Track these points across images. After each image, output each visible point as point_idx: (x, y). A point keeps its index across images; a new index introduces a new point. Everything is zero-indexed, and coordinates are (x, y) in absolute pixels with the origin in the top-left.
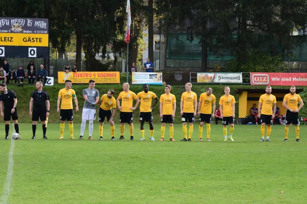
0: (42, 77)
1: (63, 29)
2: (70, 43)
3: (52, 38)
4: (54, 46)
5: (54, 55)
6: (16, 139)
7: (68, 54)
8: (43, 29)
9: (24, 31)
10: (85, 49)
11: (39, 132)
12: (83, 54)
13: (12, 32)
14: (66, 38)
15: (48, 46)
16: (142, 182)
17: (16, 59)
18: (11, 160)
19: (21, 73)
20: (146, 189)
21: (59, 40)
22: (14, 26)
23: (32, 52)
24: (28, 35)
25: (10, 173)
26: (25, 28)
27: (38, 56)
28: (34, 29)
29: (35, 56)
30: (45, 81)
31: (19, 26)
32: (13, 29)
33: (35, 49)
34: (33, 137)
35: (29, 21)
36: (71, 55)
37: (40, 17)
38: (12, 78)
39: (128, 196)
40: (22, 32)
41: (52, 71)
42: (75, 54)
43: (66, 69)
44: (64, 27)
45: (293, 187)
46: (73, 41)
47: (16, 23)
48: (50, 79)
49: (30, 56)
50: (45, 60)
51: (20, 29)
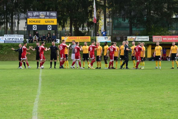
0: (54, 40)
1: (63, 16)
2: (67, 23)
3: (59, 21)
4: (60, 25)
5: (60, 29)
6: (43, 68)
7: (66, 28)
8: (55, 17)
9: (46, 18)
10: (74, 25)
11: (53, 65)
12: (73, 28)
13: (40, 18)
14: (65, 21)
15: (56, 24)
16: (102, 88)
17: (42, 31)
18: (40, 79)
19: (44, 37)
20: (104, 92)
21: (62, 21)
22: (41, 15)
23: (49, 28)
24: (47, 19)
25: (40, 84)
26: (46, 16)
27: (52, 29)
28: (50, 17)
29: (51, 29)
30: (56, 41)
31: (43, 15)
32: (40, 17)
33: (51, 26)
34: (51, 68)
35: (48, 13)
36: (68, 29)
37: (53, 11)
38: (40, 40)
39: (95, 95)
40: (44, 18)
41: (58, 36)
42: (69, 28)
43: (65, 35)
44: (64, 15)
45: (174, 90)
46: (69, 22)
47: (42, 14)
48: (58, 40)
49: (48, 29)
50: (55, 31)
51: (44, 17)
